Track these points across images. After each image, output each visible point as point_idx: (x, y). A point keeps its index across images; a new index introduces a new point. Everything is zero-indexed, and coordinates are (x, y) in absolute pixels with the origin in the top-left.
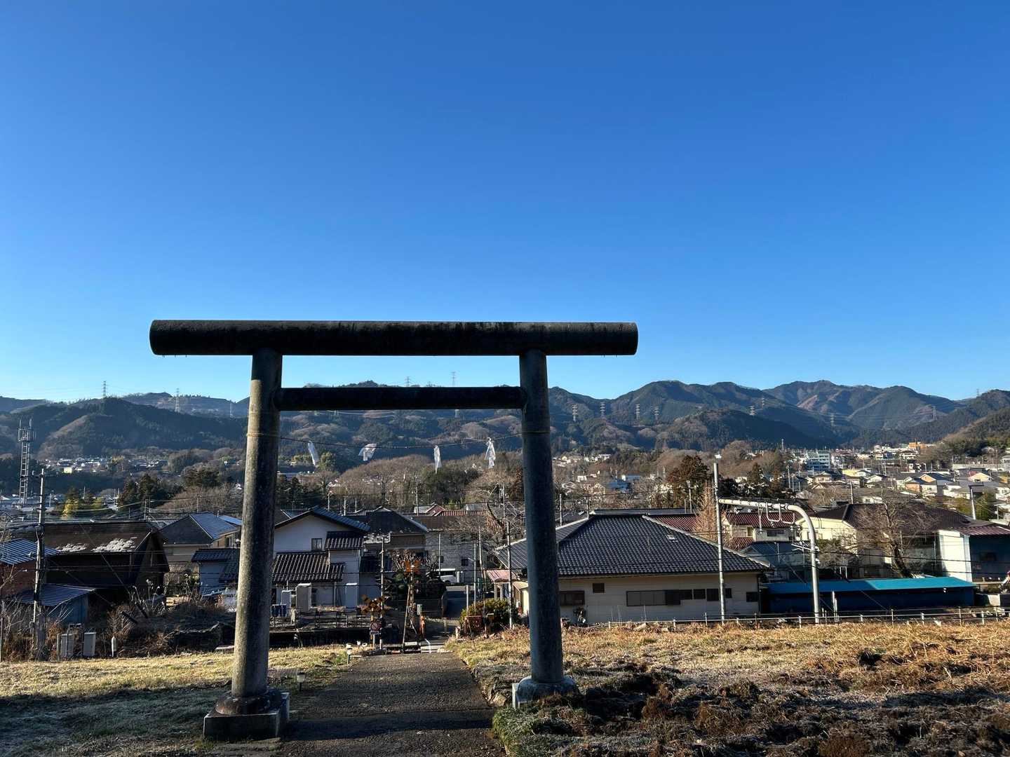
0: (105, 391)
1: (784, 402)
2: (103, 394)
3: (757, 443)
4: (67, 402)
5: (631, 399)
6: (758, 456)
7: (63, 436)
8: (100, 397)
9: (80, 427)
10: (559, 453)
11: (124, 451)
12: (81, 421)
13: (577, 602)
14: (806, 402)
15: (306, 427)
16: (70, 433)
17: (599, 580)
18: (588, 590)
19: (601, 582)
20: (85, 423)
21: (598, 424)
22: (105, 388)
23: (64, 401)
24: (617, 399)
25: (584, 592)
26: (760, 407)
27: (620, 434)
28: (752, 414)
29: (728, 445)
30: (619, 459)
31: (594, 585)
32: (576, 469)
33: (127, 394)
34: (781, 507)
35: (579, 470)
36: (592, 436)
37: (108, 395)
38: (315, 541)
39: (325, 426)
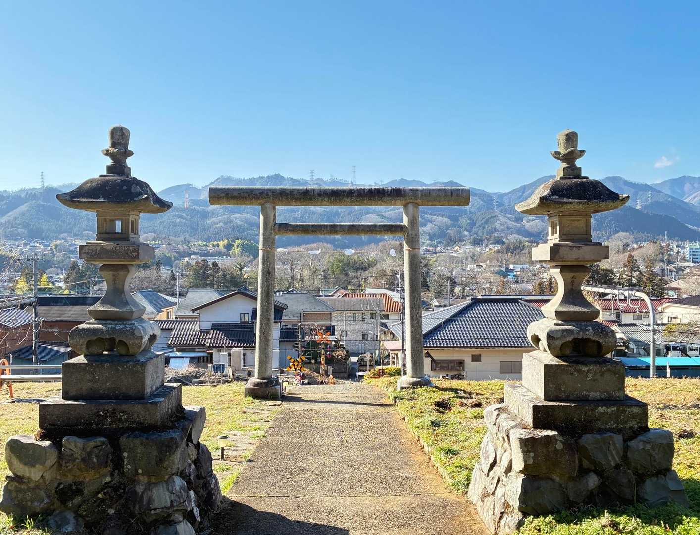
0: (42, 181)
1: (670, 196)
2: (41, 184)
3: (641, 235)
4: (10, 190)
5: (524, 192)
6: (640, 247)
7: (9, 221)
8: (38, 186)
9: (23, 214)
10: (452, 243)
11: (62, 235)
12: (24, 208)
13: (458, 368)
14: (692, 196)
15: (220, 216)
16: (15, 219)
17: (476, 352)
18: (468, 359)
19: (479, 353)
20: (28, 210)
21: (490, 216)
22: (42, 178)
23: (7, 190)
24: (510, 193)
25: (464, 360)
26: (646, 200)
27: (511, 226)
28: (638, 207)
29: (613, 237)
30: (508, 249)
31: (473, 355)
32: (467, 258)
33: (61, 184)
34: (629, 294)
35: (470, 259)
36: (484, 228)
37: (46, 185)
38: (242, 315)
39: (238, 215)
